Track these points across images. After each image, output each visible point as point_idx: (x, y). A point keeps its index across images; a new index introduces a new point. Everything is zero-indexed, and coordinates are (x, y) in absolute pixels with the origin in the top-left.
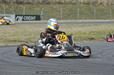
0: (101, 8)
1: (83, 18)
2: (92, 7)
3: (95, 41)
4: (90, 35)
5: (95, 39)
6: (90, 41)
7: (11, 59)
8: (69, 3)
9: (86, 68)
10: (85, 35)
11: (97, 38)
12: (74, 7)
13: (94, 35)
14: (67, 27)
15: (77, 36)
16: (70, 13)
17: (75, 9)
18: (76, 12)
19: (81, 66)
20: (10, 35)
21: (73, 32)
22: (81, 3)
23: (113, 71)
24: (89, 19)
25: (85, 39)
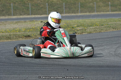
0: (37, 2)
1: (18, 15)
2: (27, 2)
3: (31, 38)
4: (26, 33)
5: (31, 37)
6: (26, 39)
9: (23, 69)
10: (20, 32)
11: (34, 35)
12: (8, 2)
13: (30, 32)
15: (12, 33)
16: (3, 8)
17: (8, 5)
18: (10, 7)
19: (18, 67)
23: (52, 71)
24: (24, 15)
25: (21, 36)
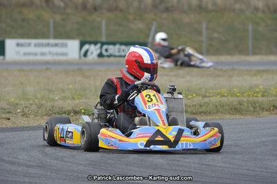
7: (66, 162)
8: (225, 9)
14: (218, 76)
20: (64, 97)
21: (235, 90)
22: (257, 9)
